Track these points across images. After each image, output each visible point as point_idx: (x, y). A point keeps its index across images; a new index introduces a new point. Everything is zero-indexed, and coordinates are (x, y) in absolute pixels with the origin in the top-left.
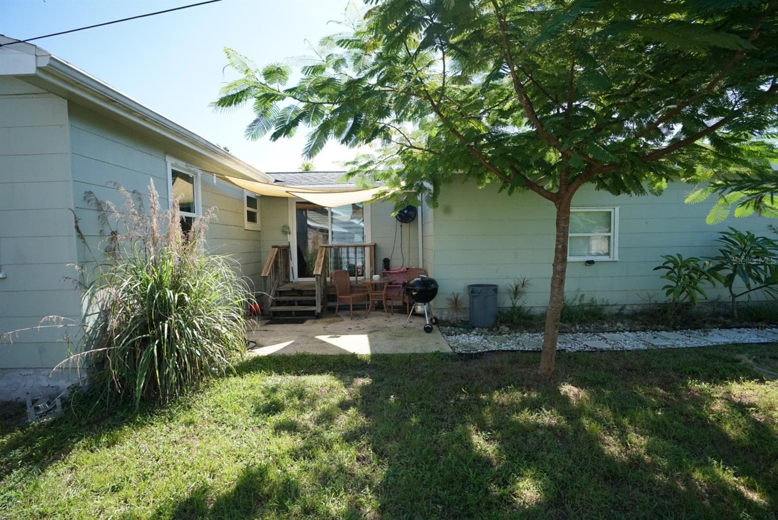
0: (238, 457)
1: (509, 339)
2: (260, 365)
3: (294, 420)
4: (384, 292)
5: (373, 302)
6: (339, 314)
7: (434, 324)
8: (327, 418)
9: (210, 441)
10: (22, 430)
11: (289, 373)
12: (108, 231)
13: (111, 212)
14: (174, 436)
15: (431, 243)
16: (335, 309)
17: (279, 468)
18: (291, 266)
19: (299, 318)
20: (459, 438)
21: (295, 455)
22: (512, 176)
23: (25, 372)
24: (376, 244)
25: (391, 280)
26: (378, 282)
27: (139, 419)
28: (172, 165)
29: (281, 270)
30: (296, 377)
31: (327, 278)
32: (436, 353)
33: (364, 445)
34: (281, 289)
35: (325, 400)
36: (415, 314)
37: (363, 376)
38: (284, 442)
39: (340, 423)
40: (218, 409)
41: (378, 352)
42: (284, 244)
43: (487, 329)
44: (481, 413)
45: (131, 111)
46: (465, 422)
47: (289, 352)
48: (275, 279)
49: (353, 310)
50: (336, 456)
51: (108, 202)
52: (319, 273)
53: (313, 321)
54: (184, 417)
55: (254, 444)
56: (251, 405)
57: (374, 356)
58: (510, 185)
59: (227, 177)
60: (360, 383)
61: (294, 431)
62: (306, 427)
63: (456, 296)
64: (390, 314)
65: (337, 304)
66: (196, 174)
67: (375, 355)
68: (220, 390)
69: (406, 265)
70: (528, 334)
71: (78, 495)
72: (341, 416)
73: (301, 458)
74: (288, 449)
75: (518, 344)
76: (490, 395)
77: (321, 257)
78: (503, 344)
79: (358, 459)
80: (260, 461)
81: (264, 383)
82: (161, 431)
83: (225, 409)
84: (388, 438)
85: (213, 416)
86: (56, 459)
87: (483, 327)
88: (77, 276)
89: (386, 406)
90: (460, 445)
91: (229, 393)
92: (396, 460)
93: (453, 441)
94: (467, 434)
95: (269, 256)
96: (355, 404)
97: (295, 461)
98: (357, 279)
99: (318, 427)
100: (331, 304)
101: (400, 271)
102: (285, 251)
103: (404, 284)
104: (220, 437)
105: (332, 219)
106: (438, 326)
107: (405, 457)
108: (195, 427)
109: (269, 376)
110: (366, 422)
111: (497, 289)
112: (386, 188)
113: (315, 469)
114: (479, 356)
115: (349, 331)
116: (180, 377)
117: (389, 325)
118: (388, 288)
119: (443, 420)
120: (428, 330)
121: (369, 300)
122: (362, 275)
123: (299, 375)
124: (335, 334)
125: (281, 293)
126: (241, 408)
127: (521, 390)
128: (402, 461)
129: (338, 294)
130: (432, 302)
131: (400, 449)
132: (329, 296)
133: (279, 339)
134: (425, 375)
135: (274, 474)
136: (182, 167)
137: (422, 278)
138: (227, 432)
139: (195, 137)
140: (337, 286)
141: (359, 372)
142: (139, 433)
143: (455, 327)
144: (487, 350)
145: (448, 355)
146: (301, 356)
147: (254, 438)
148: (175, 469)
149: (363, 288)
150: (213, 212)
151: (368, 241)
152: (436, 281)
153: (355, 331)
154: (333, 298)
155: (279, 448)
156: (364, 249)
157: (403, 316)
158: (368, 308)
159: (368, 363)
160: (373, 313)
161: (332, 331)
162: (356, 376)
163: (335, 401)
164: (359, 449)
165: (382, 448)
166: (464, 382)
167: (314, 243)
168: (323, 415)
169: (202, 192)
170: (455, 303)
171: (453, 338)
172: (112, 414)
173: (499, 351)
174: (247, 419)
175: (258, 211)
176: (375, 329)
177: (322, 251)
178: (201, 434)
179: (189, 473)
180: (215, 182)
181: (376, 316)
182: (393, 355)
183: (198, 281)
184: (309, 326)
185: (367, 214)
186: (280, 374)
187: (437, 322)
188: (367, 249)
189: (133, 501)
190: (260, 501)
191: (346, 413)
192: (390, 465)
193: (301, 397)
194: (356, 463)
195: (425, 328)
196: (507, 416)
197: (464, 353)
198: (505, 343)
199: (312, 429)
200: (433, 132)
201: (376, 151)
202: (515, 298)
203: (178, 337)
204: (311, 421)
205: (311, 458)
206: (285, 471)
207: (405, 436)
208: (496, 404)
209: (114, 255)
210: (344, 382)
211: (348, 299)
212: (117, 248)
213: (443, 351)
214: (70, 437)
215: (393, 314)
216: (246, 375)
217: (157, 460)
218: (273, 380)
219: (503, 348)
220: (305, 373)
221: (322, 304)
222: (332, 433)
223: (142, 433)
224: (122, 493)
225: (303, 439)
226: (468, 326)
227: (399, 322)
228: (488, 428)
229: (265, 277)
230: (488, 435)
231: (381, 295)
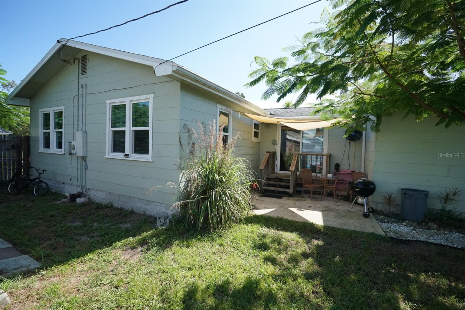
0: (245, 270)
1: (437, 234)
2: (257, 220)
3: (275, 257)
4: (335, 186)
5: (326, 191)
6: (303, 195)
7: (371, 212)
8: (294, 260)
9: (230, 257)
10: (156, 229)
11: (273, 228)
12: (191, 143)
13: (193, 133)
14: (214, 250)
15: (372, 156)
16: (302, 192)
17: (266, 283)
18: (276, 163)
19: (279, 195)
20: (388, 301)
21: (275, 278)
22: (450, 114)
23: (157, 204)
24: (331, 154)
25: (340, 178)
26: (331, 179)
27: (199, 237)
28: (220, 109)
29: (270, 165)
30: (277, 231)
31: (298, 173)
32: (371, 234)
33: (318, 285)
34: (270, 177)
35: (294, 249)
36: (356, 203)
37: (318, 239)
38: (269, 269)
39: (302, 266)
40: (235, 240)
41: (328, 225)
42: (273, 150)
43: (416, 223)
44: (408, 287)
45: (204, 84)
46: (394, 290)
47: (273, 215)
48: (267, 171)
49: (313, 194)
50: (299, 286)
51: (193, 129)
52: (293, 170)
53: (287, 198)
54: (219, 241)
55: (253, 265)
56: (252, 243)
57: (325, 227)
58: (447, 120)
59: (246, 114)
60: (316, 243)
61: (275, 264)
62: (281, 263)
63: (390, 195)
64: (338, 200)
65: (303, 189)
66: (230, 112)
67: (327, 226)
68: (236, 230)
69: (352, 169)
70: (457, 234)
71: (176, 267)
72: (303, 262)
73: (279, 281)
74: (271, 273)
75: (447, 240)
76: (417, 275)
77: (295, 160)
78: (431, 238)
79: (313, 292)
80: (256, 276)
81: (258, 231)
82: (208, 246)
83: (238, 242)
84: (333, 284)
85: (232, 244)
86: (168, 247)
87: (412, 221)
88: (178, 164)
89: (333, 262)
90: (389, 305)
91: (240, 233)
92: (339, 301)
93: (383, 301)
94: (396, 300)
95: (264, 157)
96: (312, 256)
97: (275, 282)
98: (316, 175)
99: (289, 265)
100: (299, 189)
101: (347, 172)
102: (273, 155)
103: (350, 183)
104: (236, 256)
105: (303, 136)
106: (374, 214)
107: (345, 301)
108: (224, 247)
109: (261, 227)
110: (319, 270)
111: (428, 194)
112: (342, 119)
113: (287, 290)
114: (408, 242)
115: (310, 208)
116: (218, 219)
117: (336, 208)
118: (337, 183)
119: (375, 283)
120: (366, 216)
121: (323, 189)
122: (320, 173)
123: (278, 230)
124: (301, 208)
125: (269, 179)
126: (246, 243)
127: (449, 279)
128: (344, 303)
129: (304, 184)
130: (370, 197)
131: (342, 294)
132: (298, 184)
133: (267, 206)
134: (363, 248)
135: (263, 285)
136: (224, 109)
137: (364, 180)
138: (239, 255)
139: (231, 94)
140: (303, 178)
141: (315, 236)
142: (199, 244)
143: (388, 217)
144: (415, 239)
145: (381, 236)
146: (280, 219)
147: (253, 262)
148: (215, 267)
149: (320, 181)
150: (239, 135)
151: (325, 152)
152: (375, 183)
153: (313, 208)
154: (301, 185)
155: (266, 271)
156: (323, 157)
157: (348, 203)
158: (323, 194)
159: (322, 231)
160: (325, 198)
161: (299, 206)
162: (313, 238)
163: (299, 251)
164: (314, 286)
165: (329, 289)
166: (394, 259)
167: (290, 150)
168: (292, 258)
169: (233, 122)
170: (389, 200)
171: (386, 224)
172: (188, 231)
173: (427, 242)
174: (249, 250)
175: (259, 131)
176: (327, 209)
177: (295, 157)
178: (226, 252)
179: (221, 272)
180: (239, 117)
181: (328, 200)
182: (339, 229)
183: (229, 171)
184: (284, 201)
185: (326, 134)
186: (268, 228)
187: (373, 211)
188: (325, 157)
189: (197, 277)
190: (255, 298)
191: (306, 261)
192: (335, 303)
193: (279, 244)
194: (312, 294)
195: (363, 214)
196: (433, 296)
197: (394, 238)
198: (434, 237)
199: (285, 265)
200: (380, 85)
201: (336, 97)
202: (445, 203)
203: (219, 199)
204: (285, 260)
205: (284, 283)
206: (269, 286)
207: (346, 286)
208: (423, 284)
209: (193, 154)
210: (305, 240)
211: (310, 187)
212: (194, 151)
213: (377, 233)
214: (172, 238)
215: (339, 201)
216: (249, 225)
217: (207, 260)
218: (264, 230)
219: (431, 241)
220: (282, 230)
221: (293, 189)
222: (297, 271)
223: (200, 244)
224: (193, 272)
225: (280, 270)
226: (399, 218)
227: (344, 207)
228: (415, 300)
229: (261, 170)
230: (415, 306)
231: (333, 188)
